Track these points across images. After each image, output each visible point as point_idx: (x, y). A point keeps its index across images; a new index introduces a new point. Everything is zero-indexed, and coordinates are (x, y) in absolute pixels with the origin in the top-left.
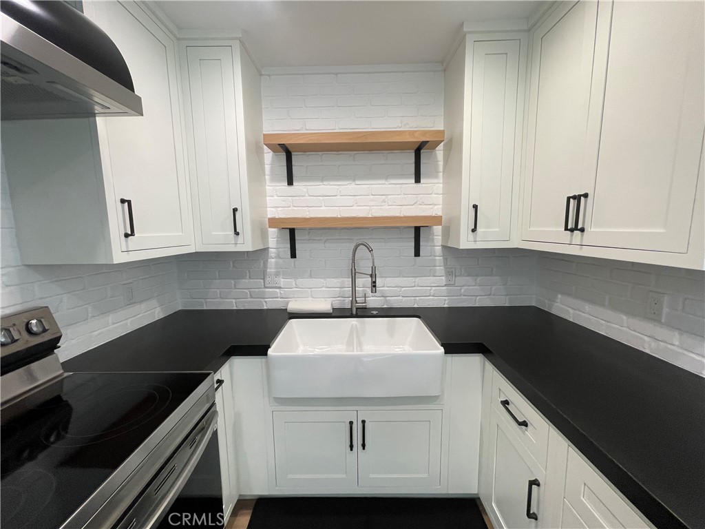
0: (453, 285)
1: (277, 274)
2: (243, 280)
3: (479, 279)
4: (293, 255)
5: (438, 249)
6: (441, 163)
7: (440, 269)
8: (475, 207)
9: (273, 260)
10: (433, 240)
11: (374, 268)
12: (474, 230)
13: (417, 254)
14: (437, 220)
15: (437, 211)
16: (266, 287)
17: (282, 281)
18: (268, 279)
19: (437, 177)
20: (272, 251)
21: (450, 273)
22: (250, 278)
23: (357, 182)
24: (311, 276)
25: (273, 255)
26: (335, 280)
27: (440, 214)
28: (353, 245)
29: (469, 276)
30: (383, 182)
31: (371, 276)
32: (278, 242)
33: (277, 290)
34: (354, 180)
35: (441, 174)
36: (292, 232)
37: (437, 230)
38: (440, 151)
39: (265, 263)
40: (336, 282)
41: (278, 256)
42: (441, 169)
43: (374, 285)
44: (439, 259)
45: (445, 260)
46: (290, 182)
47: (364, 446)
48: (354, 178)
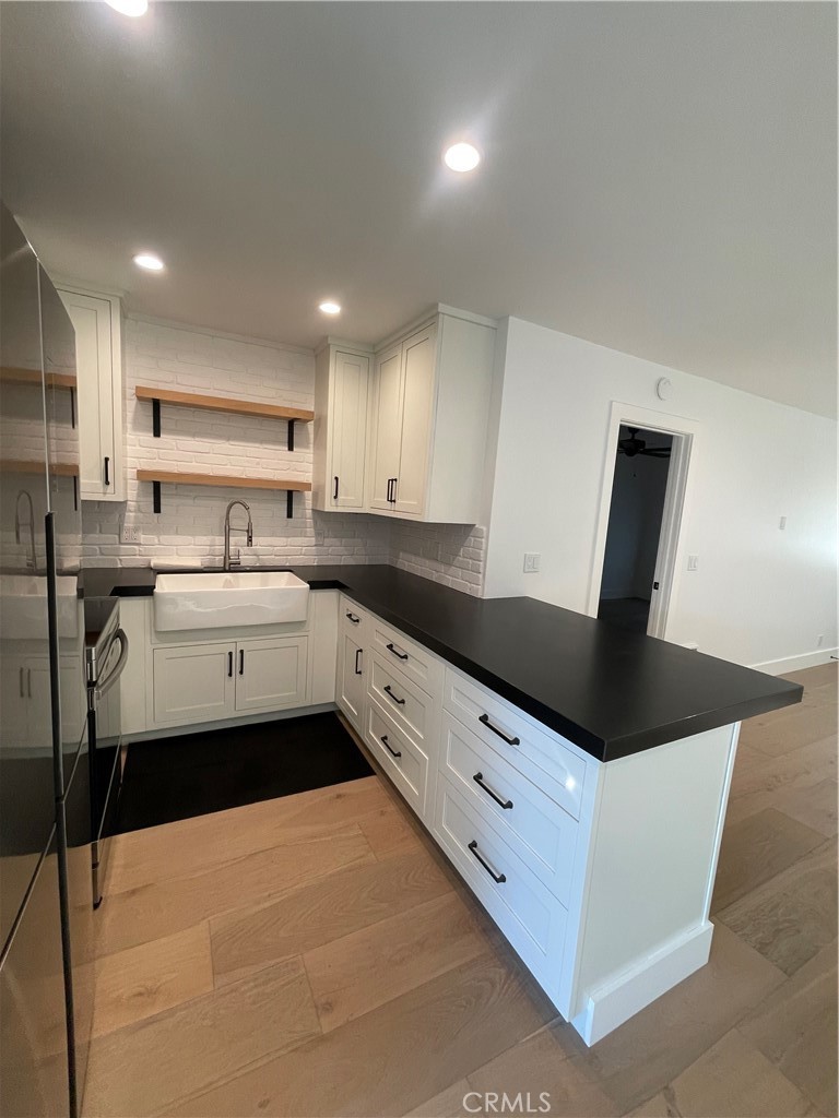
0: (322, 545)
1: (136, 530)
2: (91, 535)
3: (344, 540)
4: (157, 509)
5: (309, 513)
6: (312, 436)
7: (310, 531)
8: (336, 478)
9: (131, 514)
10: (304, 503)
11: (250, 525)
12: (336, 497)
13: (290, 515)
14: (307, 486)
15: (308, 477)
16: (120, 543)
17: (142, 538)
18: (124, 534)
19: (308, 447)
20: (131, 505)
21: (318, 534)
22: (101, 532)
23: (232, 443)
24: (177, 533)
25: (132, 509)
26: (205, 538)
27: (311, 481)
28: (228, 504)
29: (335, 537)
30: (257, 445)
31: (248, 531)
32: (138, 495)
33: (136, 547)
34: (228, 440)
35: (312, 446)
36: (157, 486)
37: (308, 495)
38: (311, 426)
39: (122, 516)
40: (205, 540)
41: (139, 510)
42: (312, 441)
43: (250, 539)
44: (310, 521)
45: (315, 522)
46: (157, 433)
47: (241, 672)
48: (228, 439)
